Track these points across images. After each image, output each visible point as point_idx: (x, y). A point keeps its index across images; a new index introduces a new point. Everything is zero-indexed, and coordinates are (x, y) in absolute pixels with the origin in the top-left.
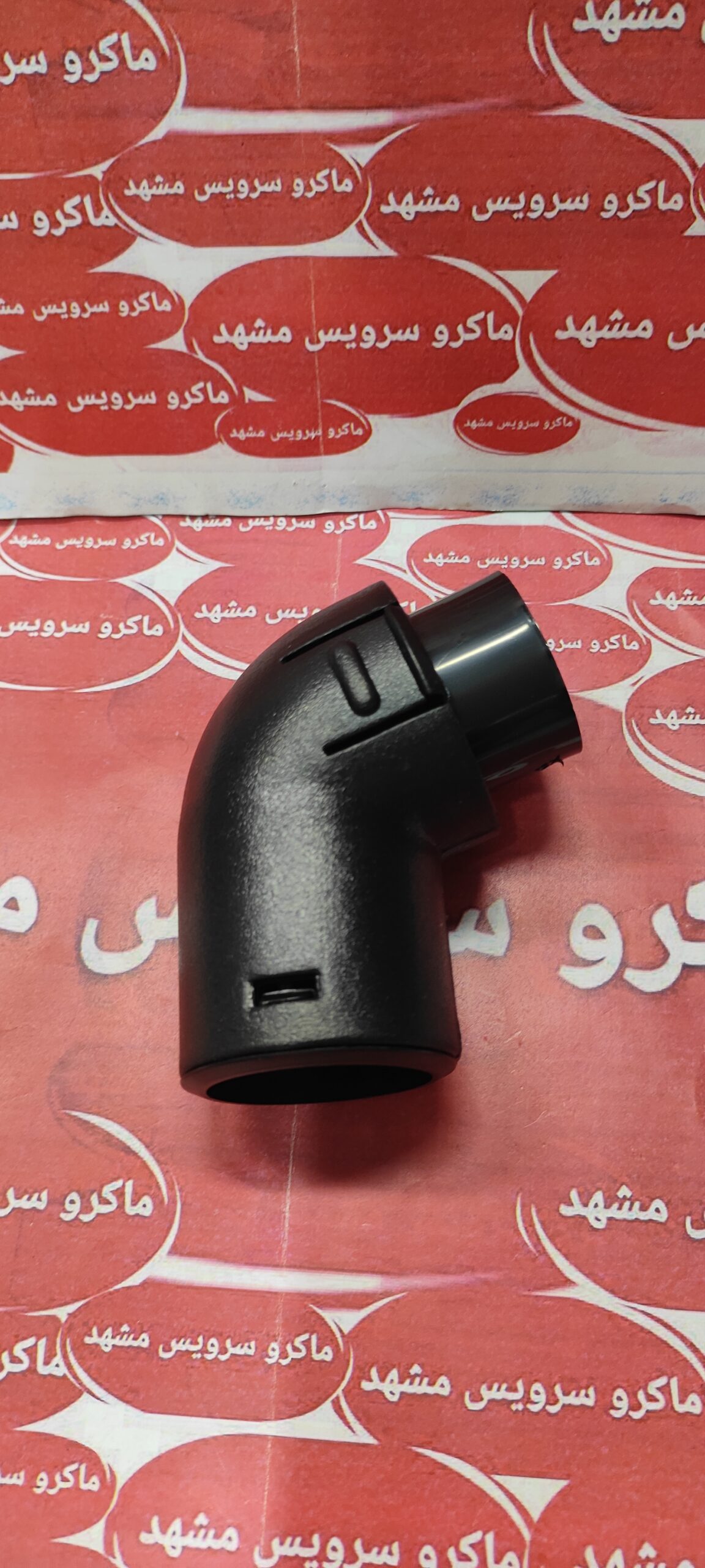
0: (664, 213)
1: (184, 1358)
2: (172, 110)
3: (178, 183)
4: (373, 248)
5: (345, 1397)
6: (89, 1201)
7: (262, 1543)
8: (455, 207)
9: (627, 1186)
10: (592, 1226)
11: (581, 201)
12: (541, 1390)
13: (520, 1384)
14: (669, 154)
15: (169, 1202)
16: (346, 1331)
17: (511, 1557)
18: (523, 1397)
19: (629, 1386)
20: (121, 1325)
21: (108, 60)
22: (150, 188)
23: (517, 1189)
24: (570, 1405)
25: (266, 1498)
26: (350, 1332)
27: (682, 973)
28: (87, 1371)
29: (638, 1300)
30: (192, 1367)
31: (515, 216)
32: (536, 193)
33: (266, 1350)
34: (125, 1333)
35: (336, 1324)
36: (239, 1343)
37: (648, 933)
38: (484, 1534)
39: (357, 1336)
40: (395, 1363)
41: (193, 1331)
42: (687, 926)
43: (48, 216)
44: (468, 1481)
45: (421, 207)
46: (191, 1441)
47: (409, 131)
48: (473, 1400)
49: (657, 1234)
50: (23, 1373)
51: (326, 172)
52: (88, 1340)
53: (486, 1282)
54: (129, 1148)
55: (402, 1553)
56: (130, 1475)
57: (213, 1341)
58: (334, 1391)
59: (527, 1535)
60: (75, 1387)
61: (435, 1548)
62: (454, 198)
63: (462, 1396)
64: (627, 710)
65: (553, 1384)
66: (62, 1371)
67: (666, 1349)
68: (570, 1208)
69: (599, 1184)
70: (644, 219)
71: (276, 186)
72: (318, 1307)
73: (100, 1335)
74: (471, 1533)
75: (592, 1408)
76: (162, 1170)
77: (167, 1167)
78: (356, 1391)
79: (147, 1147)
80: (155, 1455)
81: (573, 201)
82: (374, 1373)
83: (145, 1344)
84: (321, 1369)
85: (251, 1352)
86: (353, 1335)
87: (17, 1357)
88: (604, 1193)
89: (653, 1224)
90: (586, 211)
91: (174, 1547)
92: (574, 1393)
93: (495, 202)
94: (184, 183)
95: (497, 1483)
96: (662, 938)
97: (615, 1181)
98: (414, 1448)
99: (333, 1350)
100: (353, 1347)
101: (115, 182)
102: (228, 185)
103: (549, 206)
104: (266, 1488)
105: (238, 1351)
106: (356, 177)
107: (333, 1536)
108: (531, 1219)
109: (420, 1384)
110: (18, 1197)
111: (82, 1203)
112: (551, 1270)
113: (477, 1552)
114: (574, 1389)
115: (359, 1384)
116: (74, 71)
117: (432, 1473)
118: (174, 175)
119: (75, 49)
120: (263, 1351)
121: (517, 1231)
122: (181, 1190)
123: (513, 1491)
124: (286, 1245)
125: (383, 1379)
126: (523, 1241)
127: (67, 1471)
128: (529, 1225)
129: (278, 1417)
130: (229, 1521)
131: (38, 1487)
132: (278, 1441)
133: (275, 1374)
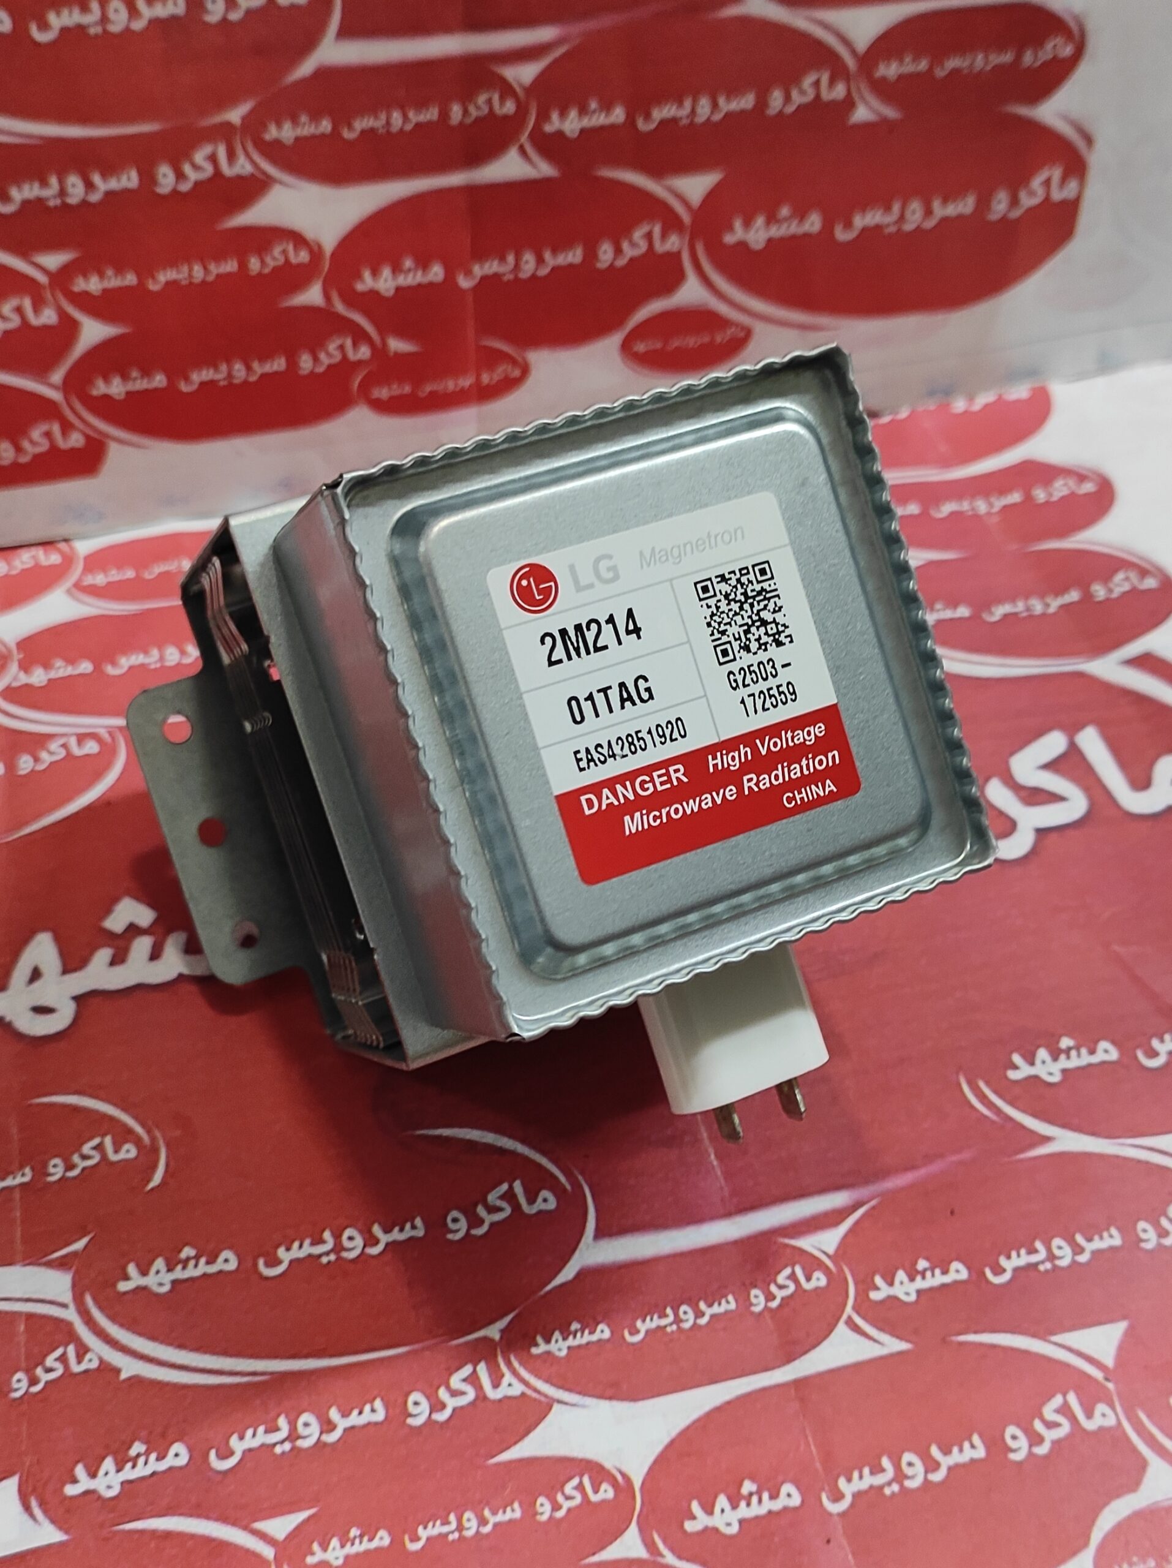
1: (658, 1335)
4: (534, 169)
6: (475, 1213)
12: (1063, 1244)
13: (1038, 1245)
16: (831, 1252)
18: (1047, 1256)
24: (1098, 1250)
25: (812, 1442)
26: (837, 1251)
28: (548, 1381)
30: (671, 1341)
33: (747, 1299)
35: (817, 1248)
36: (714, 1302)
41: (656, 1306)
43: (173, 171)
44: (1024, 1351)
46: (703, 1414)
50: (473, 1404)
52: (536, 1351)
55: (984, 1443)
56: (645, 1469)
58: (843, 1311)
60: (540, 1402)
66: (517, 1389)
68: (1017, 1072)
74: (1050, 1400)
75: (1121, 1247)
76: (551, 1160)
77: (556, 1155)
78: (867, 1304)
79: (523, 1142)
80: (666, 1440)
82: (878, 1280)
83: (607, 1335)
85: (732, 1306)
87: (458, 1390)
88: (1047, 1049)
91: (729, 1524)
96: (1003, 809)
97: (1053, 1035)
98: (953, 1338)
99: (824, 1274)
101: (254, 127)
104: (808, 1433)
105: (716, 1309)
109: (933, 1276)
110: (387, 1230)
111: (467, 1218)
112: (1023, 1133)
113: (1064, 1415)
117: (982, 1357)
121: (972, 1107)
123: (1075, 1345)
124: (726, 1192)
125: (891, 1284)
126: (982, 1115)
127: (569, 1488)
128: (983, 1098)
129: (789, 1358)
130: (780, 1478)
131: (542, 1514)
132: (800, 1384)
133: (769, 1321)
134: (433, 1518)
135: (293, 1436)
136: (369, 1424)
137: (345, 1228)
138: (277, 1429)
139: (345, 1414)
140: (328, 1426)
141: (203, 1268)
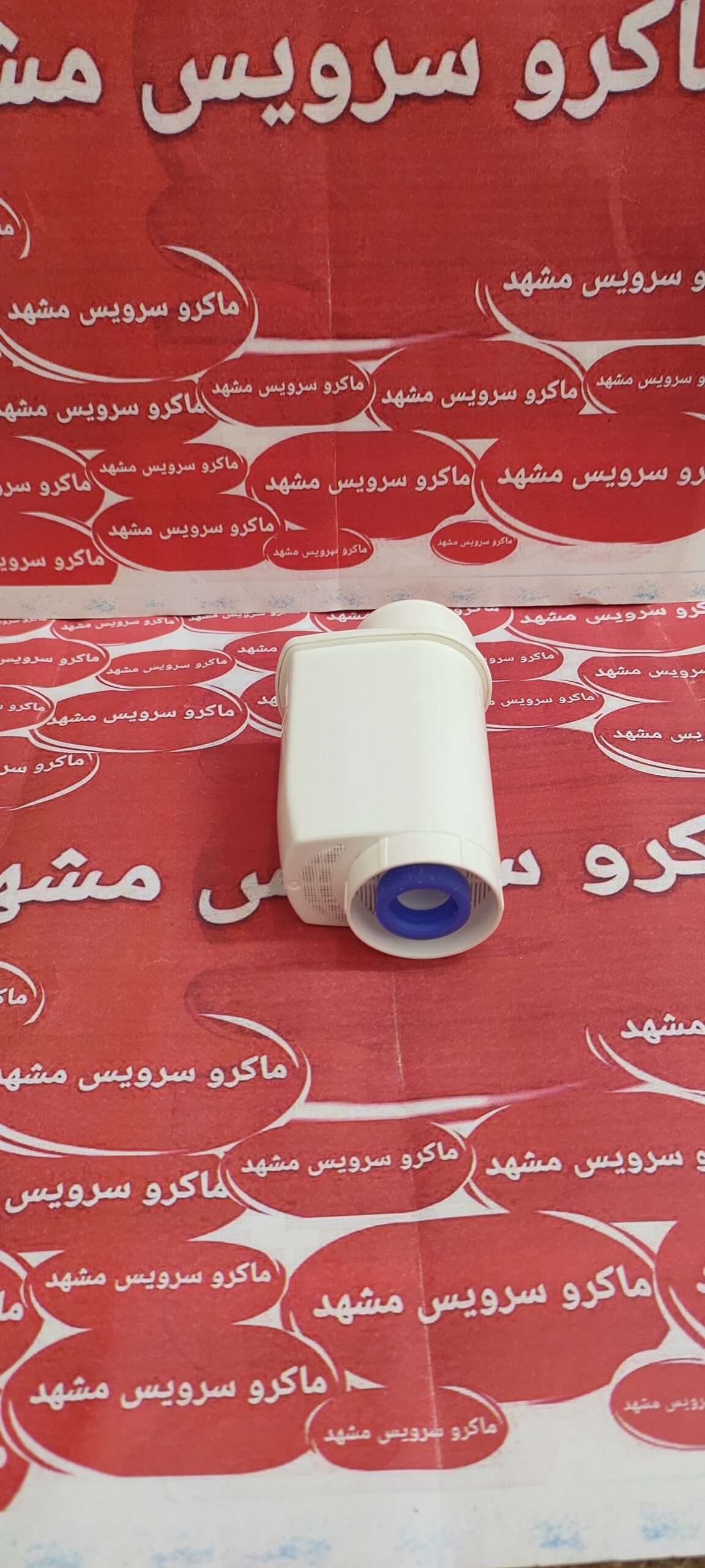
0: (565, 400)
1: (332, 1174)
2: (248, 339)
3: (249, 386)
4: (376, 426)
5: (475, 1182)
6: (231, 1073)
7: (424, 1305)
8: (431, 399)
9: (671, 1014)
10: (649, 1043)
11: (512, 394)
12: (637, 1157)
13: (618, 1155)
14: (567, 363)
15: (300, 1065)
16: (466, 1136)
17: (641, 1281)
18: (623, 1164)
20: (273, 1156)
21: (208, 308)
22: (229, 388)
23: (584, 1025)
24: (663, 1166)
25: (421, 1269)
26: (470, 1136)
27: (677, 879)
28: (247, 1192)
30: (340, 1180)
31: (469, 404)
32: (483, 389)
33: (400, 1160)
34: (277, 1161)
35: (456, 1132)
36: (376, 1158)
37: (646, 857)
38: (615, 1267)
39: (475, 1139)
40: (512, 1152)
41: (335, 1154)
42: (673, 851)
43: (159, 407)
44: (592, 1230)
45: (408, 400)
46: (347, 1234)
47: (400, 352)
48: (581, 1171)
50: (191, 1198)
51: (346, 378)
52: (244, 1170)
53: (574, 1089)
54: (259, 1034)
55: (547, 1292)
56: (297, 1266)
57: (354, 1158)
58: (464, 1179)
59: (651, 1264)
60: (238, 1204)
61: (575, 1284)
62: (430, 393)
63: (573, 1169)
64: (595, 732)
65: (645, 1152)
66: (225, 1193)
68: (629, 1033)
69: (648, 1015)
70: (552, 405)
71: (313, 387)
72: (439, 1123)
73: (255, 1165)
74: (603, 1269)
75: (682, 1167)
76: (290, 1045)
77: (295, 1042)
78: (483, 1177)
79: (275, 1031)
80: (318, 1247)
81: (506, 394)
82: (495, 1161)
83: (296, 1167)
84: (450, 1165)
85: (388, 1163)
86: (472, 1137)
87: (182, 1187)
88: (654, 1020)
89: (698, 1037)
90: (515, 401)
91: (346, 1317)
92: (664, 1157)
93: (456, 395)
94: (252, 386)
95: (617, 1228)
96: (657, 860)
97: (660, 1012)
98: (541, 1212)
99: (458, 1151)
100: (474, 1147)
101: (206, 385)
102: (281, 387)
103: (492, 398)
104: (420, 1262)
105: (376, 1163)
106: (366, 381)
107: (485, 1288)
108: (600, 1044)
109: (535, 1165)
110: (169, 1073)
111: (225, 1075)
112: (624, 1075)
113: (612, 1282)
114: (663, 1154)
115: (484, 1171)
116: (185, 314)
117: (560, 1228)
118: (246, 380)
119: (187, 302)
120: (397, 1161)
121: (590, 1052)
122: (309, 1057)
123: (631, 1233)
124: (403, 1086)
125: (503, 1166)
126: (597, 1058)
127: (240, 1270)
128: (600, 1048)
129: (420, 1206)
130: (392, 1290)
131: (216, 1283)
132: (423, 1224)
133: (412, 1179)
134: (139, 1272)
135: (65, 1198)
136: (117, 1198)
137: (144, 1067)
138: (56, 1192)
139: (102, 1190)
140: (89, 1195)
141: (44, 1079)
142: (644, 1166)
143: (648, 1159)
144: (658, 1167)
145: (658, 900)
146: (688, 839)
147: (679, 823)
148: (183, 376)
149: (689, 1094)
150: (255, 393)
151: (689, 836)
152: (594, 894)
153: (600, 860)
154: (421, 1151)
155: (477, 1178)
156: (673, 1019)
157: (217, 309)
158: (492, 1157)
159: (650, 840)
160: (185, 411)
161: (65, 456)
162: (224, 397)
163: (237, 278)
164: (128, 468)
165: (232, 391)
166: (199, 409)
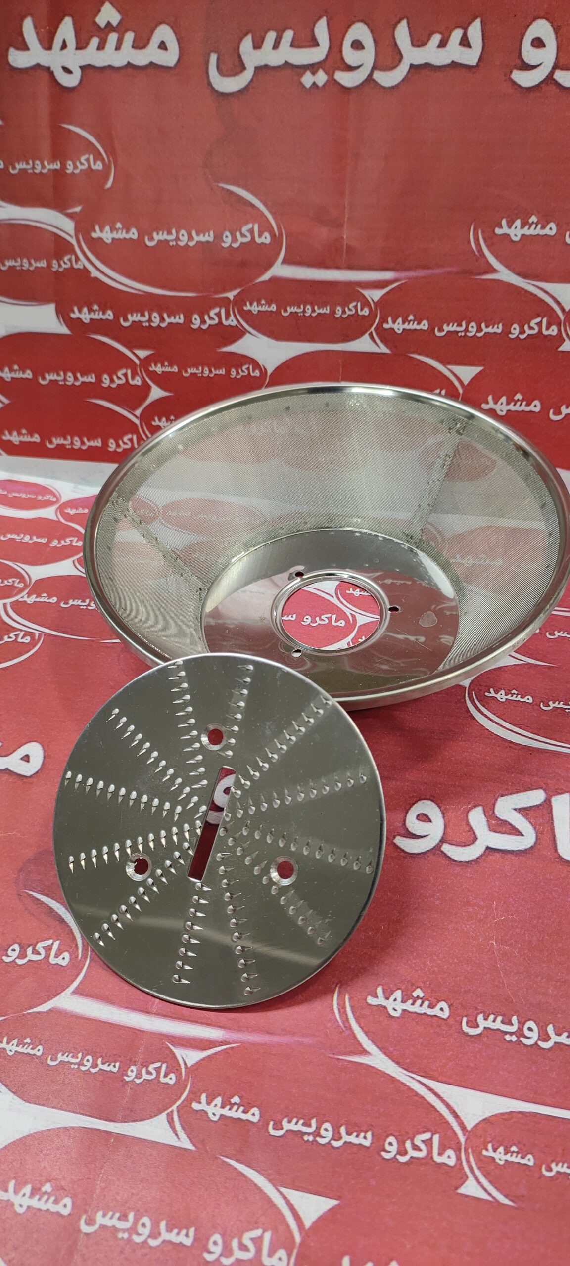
5: (178, 1112)
10: (389, 1014)
15: (82, 958)
17: (282, 1253)
19: (399, 1135)
22: (258, 306)
23: (338, 981)
27: (485, 852)
29: (417, 1072)
31: (459, 334)
37: (464, 823)
39: (197, 1070)
42: (493, 822)
45: (406, 326)
48: (274, 1129)
49: (439, 1026)
51: (355, 304)
53: (302, 1045)
54: (63, 920)
59: (298, 1238)
62: (425, 322)
63: (268, 1124)
64: (468, 686)
65: (340, 1125)
67: (434, 1112)
69: (399, 985)
72: (172, 1045)
73: (8, 1043)
86: (195, 1067)
89: (437, 1019)
92: (355, 1134)
93: (448, 325)
94: (276, 305)
95: (281, 1193)
100: (192, 1077)
106: (371, 307)
108: (344, 1004)
114: (355, 1131)
115: (191, 1104)
118: (271, 300)
120: (123, 1071)
122: (91, 952)
142: (333, 1139)
143: (339, 1133)
144: (345, 1143)
145: (457, 870)
146: (514, 812)
147: (511, 794)
148: (221, 292)
149: (404, 1076)
150: (278, 312)
151: (515, 809)
152: (401, 849)
153: (420, 816)
154: (147, 1067)
155: (182, 1109)
156: (421, 995)
157: (253, 238)
158: (204, 1092)
159: (475, 806)
160: (220, 322)
161: (124, 354)
162: (253, 314)
163: (271, 212)
164: (171, 369)
165: (260, 308)
166: (232, 322)
